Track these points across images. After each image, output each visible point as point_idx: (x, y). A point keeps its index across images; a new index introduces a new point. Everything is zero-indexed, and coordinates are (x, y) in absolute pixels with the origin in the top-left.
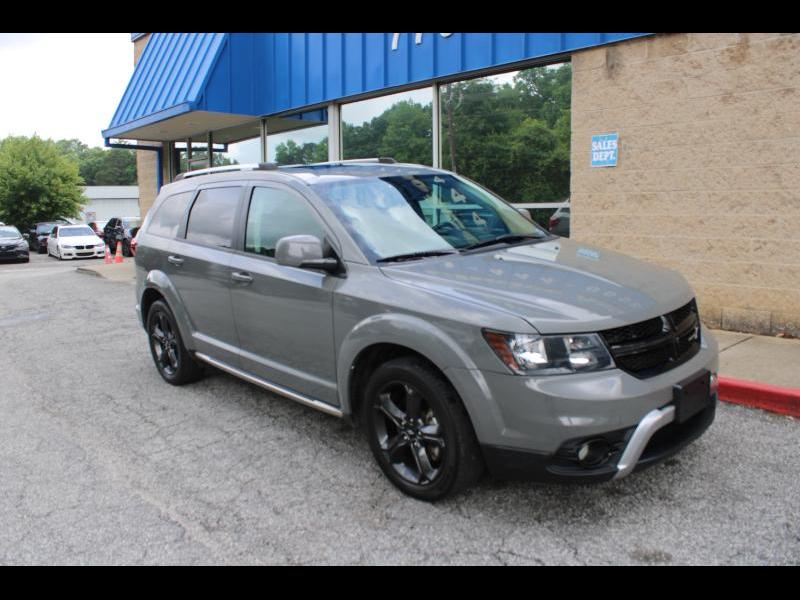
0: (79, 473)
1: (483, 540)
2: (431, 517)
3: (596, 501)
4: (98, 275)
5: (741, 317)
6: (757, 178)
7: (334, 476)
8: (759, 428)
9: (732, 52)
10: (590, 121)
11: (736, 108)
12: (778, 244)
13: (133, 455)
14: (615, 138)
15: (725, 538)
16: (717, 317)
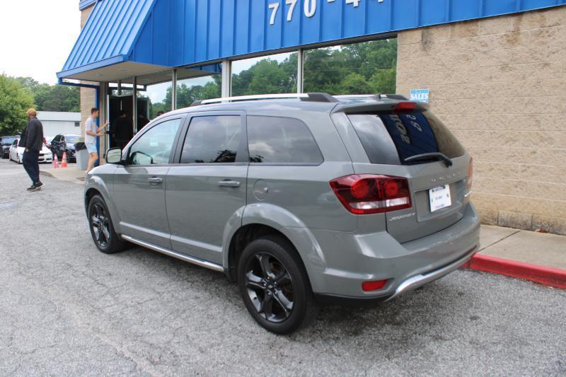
0: (53, 321)
1: (351, 372)
2: (312, 355)
3: (426, 345)
4: (50, 175)
5: (512, 217)
6: (524, 122)
7: (240, 325)
8: (531, 295)
9: (508, 36)
10: (410, 79)
11: (511, 75)
12: (537, 168)
13: (91, 308)
14: (426, 92)
15: (518, 371)
16: (495, 217)
